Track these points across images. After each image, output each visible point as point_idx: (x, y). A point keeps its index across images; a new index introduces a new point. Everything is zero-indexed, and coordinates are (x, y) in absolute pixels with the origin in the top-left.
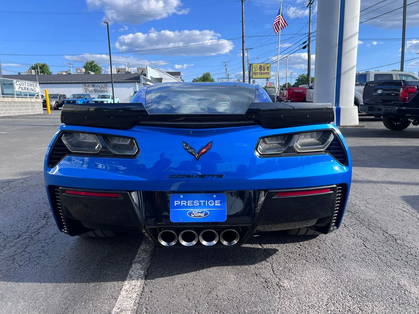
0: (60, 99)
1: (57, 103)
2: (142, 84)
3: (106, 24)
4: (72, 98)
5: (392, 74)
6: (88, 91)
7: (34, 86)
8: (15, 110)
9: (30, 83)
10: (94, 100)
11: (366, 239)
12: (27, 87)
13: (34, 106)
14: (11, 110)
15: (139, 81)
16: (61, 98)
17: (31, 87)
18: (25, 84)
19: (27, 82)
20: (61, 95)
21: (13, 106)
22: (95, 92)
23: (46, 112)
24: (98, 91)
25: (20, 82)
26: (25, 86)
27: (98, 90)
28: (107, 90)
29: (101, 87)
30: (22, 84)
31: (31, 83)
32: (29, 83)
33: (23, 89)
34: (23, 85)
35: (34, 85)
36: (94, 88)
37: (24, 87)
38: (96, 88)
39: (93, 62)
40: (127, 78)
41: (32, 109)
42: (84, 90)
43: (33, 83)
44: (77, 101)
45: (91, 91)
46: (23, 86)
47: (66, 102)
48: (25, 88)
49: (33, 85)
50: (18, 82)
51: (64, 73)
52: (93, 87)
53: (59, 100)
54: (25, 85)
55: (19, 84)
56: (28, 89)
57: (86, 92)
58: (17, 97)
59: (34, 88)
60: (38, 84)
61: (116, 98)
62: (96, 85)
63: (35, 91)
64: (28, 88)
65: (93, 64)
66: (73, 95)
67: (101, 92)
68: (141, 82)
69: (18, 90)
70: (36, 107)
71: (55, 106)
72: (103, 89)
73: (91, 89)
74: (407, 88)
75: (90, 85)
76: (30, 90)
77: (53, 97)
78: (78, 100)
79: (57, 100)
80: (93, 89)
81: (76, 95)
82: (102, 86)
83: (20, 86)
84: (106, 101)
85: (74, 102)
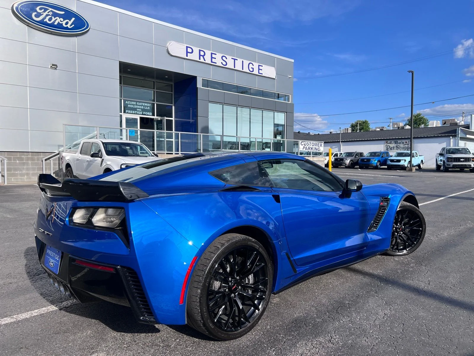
0: (355, 157)
1: (351, 162)
2: (459, 138)
3: (411, 73)
4: (369, 156)
6: (390, 149)
7: (319, 146)
9: (315, 143)
10: (390, 158)
12: (311, 146)
15: (455, 134)
16: (357, 157)
17: (315, 147)
18: (309, 144)
19: (312, 142)
20: (358, 154)
22: (398, 149)
24: (400, 148)
25: (305, 142)
26: (309, 146)
29: (405, 143)
30: (307, 144)
31: (316, 143)
33: (307, 149)
34: (308, 145)
36: (396, 145)
37: (309, 147)
38: (398, 144)
39: (419, 115)
40: (443, 132)
42: (385, 147)
43: (318, 143)
44: (371, 160)
45: (393, 148)
46: (308, 146)
47: (360, 161)
49: (318, 145)
50: (303, 142)
51: (379, 130)
52: (396, 143)
53: (355, 158)
55: (304, 144)
56: (312, 149)
59: (318, 147)
60: (323, 144)
61: (420, 156)
62: (399, 141)
63: (319, 150)
64: (313, 147)
65: (419, 117)
66: (369, 153)
67: (404, 150)
68: (458, 136)
69: (302, 150)
71: (349, 165)
72: (407, 146)
73: (393, 145)
75: (393, 141)
76: (314, 150)
77: (349, 154)
78: (373, 159)
79: (353, 158)
81: (373, 153)
82: (406, 142)
83: (305, 146)
84: (404, 160)
85: (369, 160)
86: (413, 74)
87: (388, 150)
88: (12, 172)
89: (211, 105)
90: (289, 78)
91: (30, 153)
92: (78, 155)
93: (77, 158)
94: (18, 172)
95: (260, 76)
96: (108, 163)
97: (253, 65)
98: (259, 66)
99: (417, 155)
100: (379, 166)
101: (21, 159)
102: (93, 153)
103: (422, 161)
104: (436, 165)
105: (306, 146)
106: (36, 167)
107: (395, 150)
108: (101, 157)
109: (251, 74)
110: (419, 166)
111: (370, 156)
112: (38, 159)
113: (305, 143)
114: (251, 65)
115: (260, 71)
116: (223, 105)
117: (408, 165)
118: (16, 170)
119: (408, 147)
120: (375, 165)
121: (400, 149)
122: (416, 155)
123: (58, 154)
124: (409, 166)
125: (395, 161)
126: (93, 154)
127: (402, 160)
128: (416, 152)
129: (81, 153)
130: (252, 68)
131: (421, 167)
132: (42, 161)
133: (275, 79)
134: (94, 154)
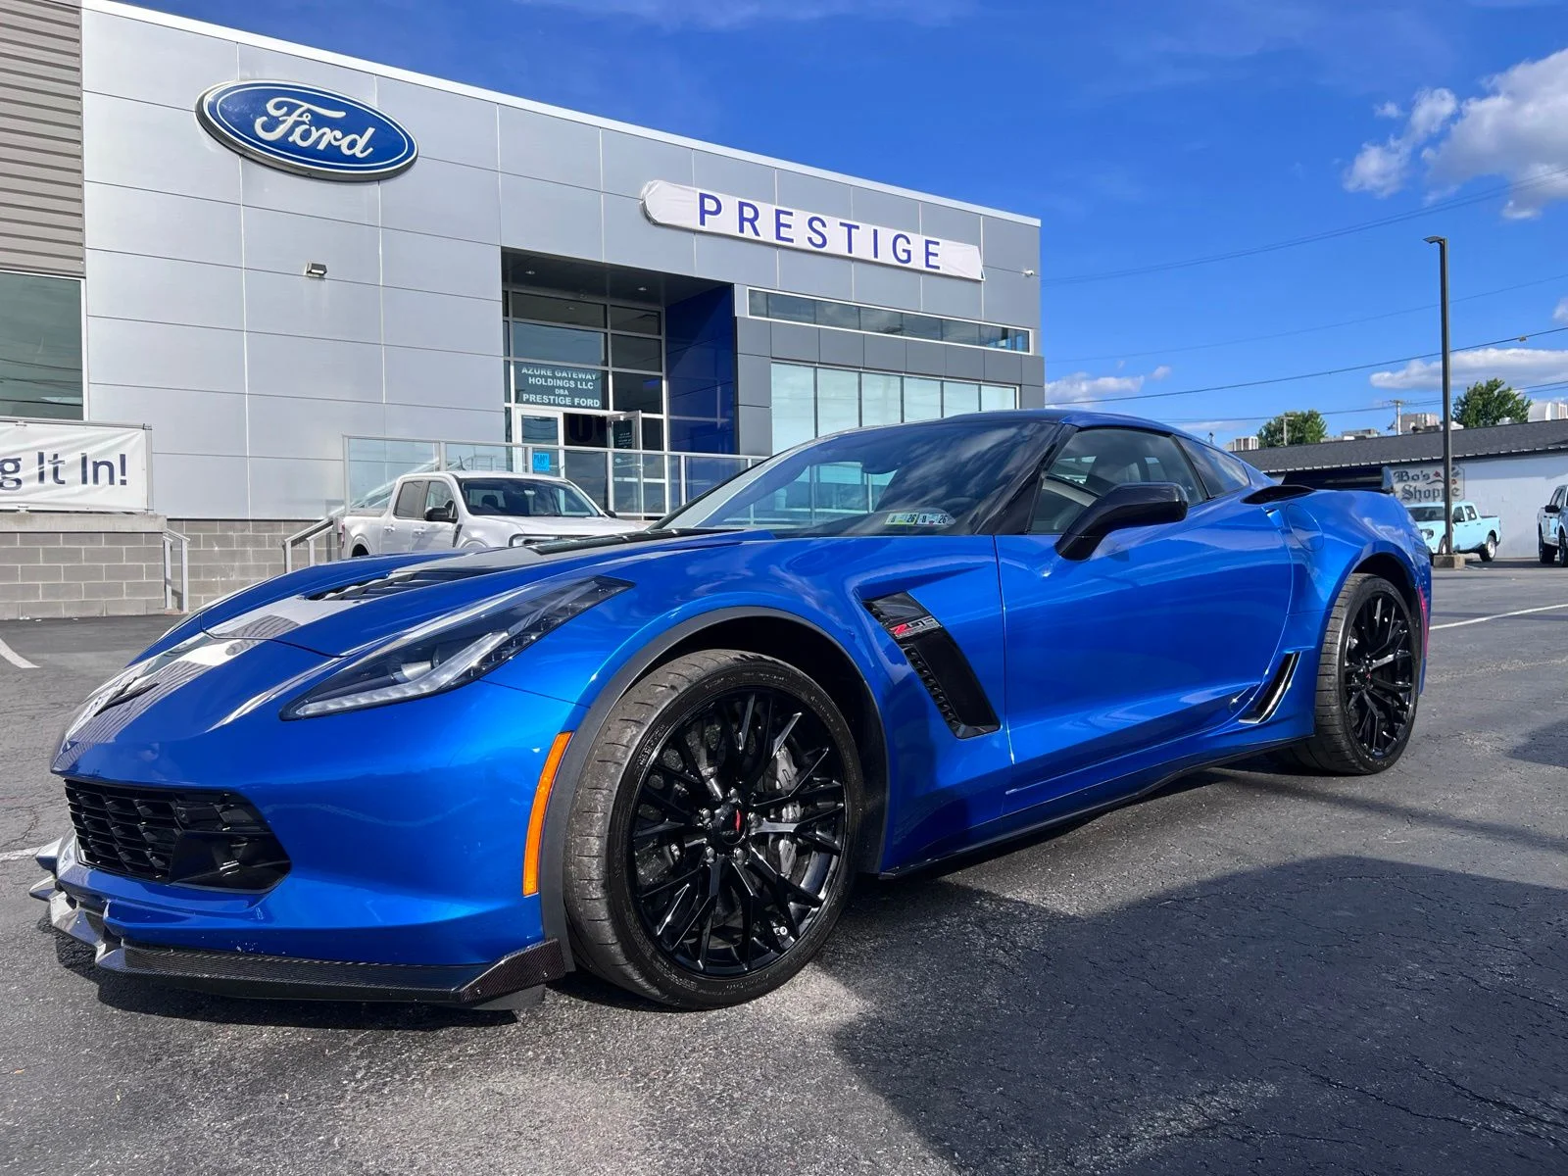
3: (1437, 245)
22: (1408, 499)
24: (1418, 494)
27: (1420, 491)
28: (1457, 490)
29: (1432, 478)
36: (1402, 484)
38: (1411, 483)
39: (1493, 385)
51: (1351, 438)
52: (1401, 480)
61: (1483, 517)
62: (1412, 472)
65: (1496, 393)
67: (1431, 499)
72: (1439, 486)
82: (1437, 474)
84: (1426, 530)
86: (1442, 248)
88: (202, 579)
89: (777, 370)
90: (1027, 276)
91: (251, 523)
92: (388, 520)
93: (386, 527)
94: (218, 579)
95: (932, 274)
96: (475, 534)
97: (908, 242)
98: (928, 242)
99: (1473, 516)
101: (224, 541)
102: (430, 508)
103: (1493, 534)
104: (1540, 547)
106: (267, 564)
108: (454, 521)
109: (902, 268)
110: (1482, 550)
112: (272, 542)
114: (900, 241)
115: (932, 260)
116: (816, 367)
117: (1441, 548)
118: (211, 572)
119: (1442, 489)
121: (1418, 496)
122: (1469, 515)
123: (331, 523)
124: (1444, 551)
126: (430, 511)
127: (1422, 531)
128: (1469, 504)
129: (395, 514)
130: (904, 251)
131: (1491, 556)
132: (284, 547)
133: (980, 281)
134: (434, 510)
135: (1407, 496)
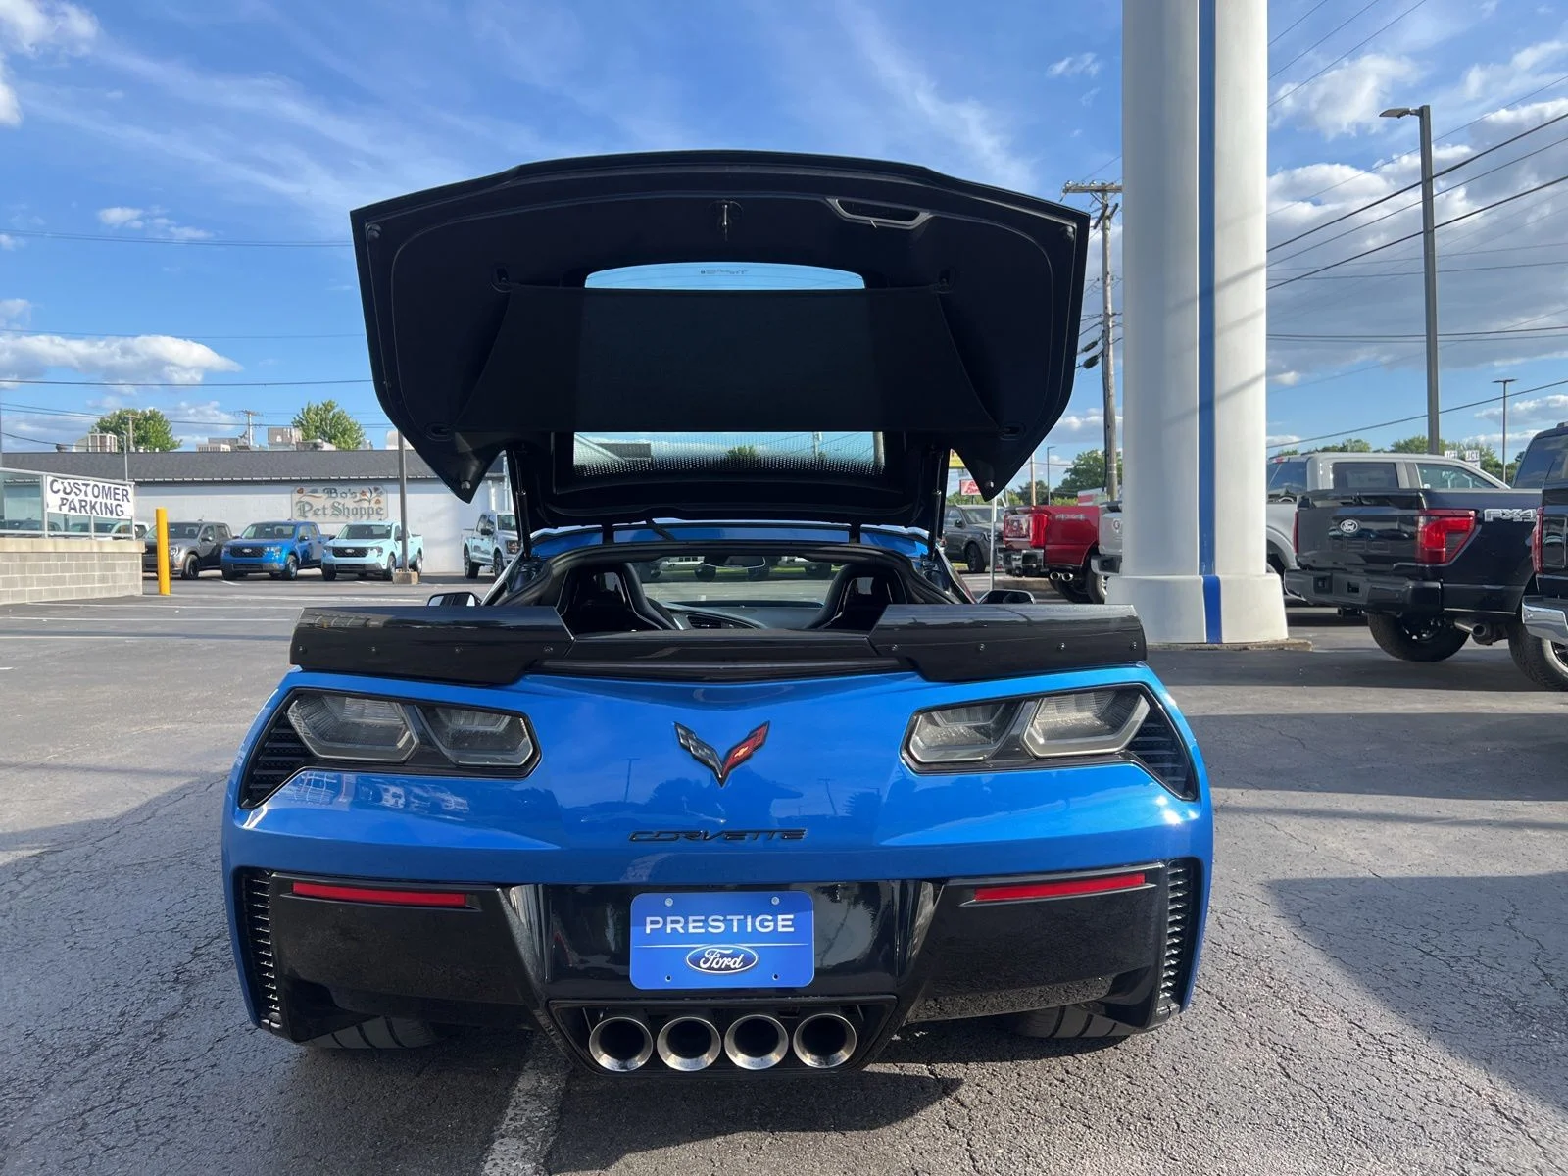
0: (205, 540)
1: (193, 556)
4: (252, 535)
5: (1394, 464)
6: (312, 511)
7: (117, 496)
8: (41, 581)
9: (104, 487)
10: (331, 543)
11: (1292, 1049)
12: (90, 498)
13: (112, 567)
14: (24, 582)
15: (499, 475)
16: (210, 538)
17: (104, 500)
18: (83, 488)
19: (92, 483)
20: (211, 528)
21: (35, 569)
22: (338, 515)
23: (152, 586)
24: (346, 511)
25: (66, 482)
26: (82, 496)
27: (348, 509)
28: (381, 509)
29: (359, 497)
30: (75, 490)
31: (107, 486)
32: (100, 485)
33: (75, 509)
34: (78, 492)
35: (117, 491)
36: (331, 501)
37: (81, 501)
38: (339, 499)
39: (329, 406)
41: (103, 579)
42: (296, 508)
43: (113, 486)
44: (268, 549)
45: (321, 512)
46: (77, 495)
47: (226, 552)
48: (84, 503)
49: (115, 494)
50: (60, 481)
51: (226, 447)
52: (330, 496)
53: (203, 543)
54: (86, 492)
55: (62, 488)
56: (93, 507)
57: (303, 513)
58: (50, 536)
59: (115, 503)
60: (131, 491)
61: (413, 536)
62: (340, 489)
63: (120, 513)
64: (96, 502)
65: (331, 413)
66: (253, 526)
69: (56, 510)
70: (118, 572)
71: (185, 566)
72: (365, 504)
73: (322, 502)
74: (1441, 517)
75: (320, 488)
76: (99, 511)
77: (178, 531)
78: (270, 545)
79: (196, 543)
80: (329, 503)
81: (268, 525)
82: (363, 494)
83: (65, 496)
84: (376, 548)
85: (258, 551)
87: (306, 517)
100: (294, 570)
103: (420, 552)
104: (466, 564)
105: (73, 495)
107: (328, 516)
111: (254, 537)
113: (66, 485)
117: (389, 565)
119: (369, 508)
120: (282, 565)
121: (346, 513)
125: (349, 551)
127: (372, 548)
135: (336, 512)
